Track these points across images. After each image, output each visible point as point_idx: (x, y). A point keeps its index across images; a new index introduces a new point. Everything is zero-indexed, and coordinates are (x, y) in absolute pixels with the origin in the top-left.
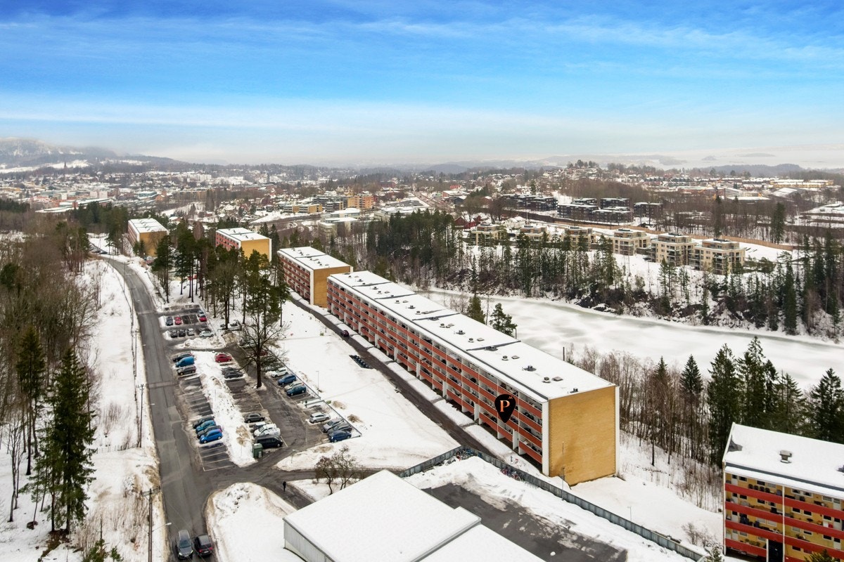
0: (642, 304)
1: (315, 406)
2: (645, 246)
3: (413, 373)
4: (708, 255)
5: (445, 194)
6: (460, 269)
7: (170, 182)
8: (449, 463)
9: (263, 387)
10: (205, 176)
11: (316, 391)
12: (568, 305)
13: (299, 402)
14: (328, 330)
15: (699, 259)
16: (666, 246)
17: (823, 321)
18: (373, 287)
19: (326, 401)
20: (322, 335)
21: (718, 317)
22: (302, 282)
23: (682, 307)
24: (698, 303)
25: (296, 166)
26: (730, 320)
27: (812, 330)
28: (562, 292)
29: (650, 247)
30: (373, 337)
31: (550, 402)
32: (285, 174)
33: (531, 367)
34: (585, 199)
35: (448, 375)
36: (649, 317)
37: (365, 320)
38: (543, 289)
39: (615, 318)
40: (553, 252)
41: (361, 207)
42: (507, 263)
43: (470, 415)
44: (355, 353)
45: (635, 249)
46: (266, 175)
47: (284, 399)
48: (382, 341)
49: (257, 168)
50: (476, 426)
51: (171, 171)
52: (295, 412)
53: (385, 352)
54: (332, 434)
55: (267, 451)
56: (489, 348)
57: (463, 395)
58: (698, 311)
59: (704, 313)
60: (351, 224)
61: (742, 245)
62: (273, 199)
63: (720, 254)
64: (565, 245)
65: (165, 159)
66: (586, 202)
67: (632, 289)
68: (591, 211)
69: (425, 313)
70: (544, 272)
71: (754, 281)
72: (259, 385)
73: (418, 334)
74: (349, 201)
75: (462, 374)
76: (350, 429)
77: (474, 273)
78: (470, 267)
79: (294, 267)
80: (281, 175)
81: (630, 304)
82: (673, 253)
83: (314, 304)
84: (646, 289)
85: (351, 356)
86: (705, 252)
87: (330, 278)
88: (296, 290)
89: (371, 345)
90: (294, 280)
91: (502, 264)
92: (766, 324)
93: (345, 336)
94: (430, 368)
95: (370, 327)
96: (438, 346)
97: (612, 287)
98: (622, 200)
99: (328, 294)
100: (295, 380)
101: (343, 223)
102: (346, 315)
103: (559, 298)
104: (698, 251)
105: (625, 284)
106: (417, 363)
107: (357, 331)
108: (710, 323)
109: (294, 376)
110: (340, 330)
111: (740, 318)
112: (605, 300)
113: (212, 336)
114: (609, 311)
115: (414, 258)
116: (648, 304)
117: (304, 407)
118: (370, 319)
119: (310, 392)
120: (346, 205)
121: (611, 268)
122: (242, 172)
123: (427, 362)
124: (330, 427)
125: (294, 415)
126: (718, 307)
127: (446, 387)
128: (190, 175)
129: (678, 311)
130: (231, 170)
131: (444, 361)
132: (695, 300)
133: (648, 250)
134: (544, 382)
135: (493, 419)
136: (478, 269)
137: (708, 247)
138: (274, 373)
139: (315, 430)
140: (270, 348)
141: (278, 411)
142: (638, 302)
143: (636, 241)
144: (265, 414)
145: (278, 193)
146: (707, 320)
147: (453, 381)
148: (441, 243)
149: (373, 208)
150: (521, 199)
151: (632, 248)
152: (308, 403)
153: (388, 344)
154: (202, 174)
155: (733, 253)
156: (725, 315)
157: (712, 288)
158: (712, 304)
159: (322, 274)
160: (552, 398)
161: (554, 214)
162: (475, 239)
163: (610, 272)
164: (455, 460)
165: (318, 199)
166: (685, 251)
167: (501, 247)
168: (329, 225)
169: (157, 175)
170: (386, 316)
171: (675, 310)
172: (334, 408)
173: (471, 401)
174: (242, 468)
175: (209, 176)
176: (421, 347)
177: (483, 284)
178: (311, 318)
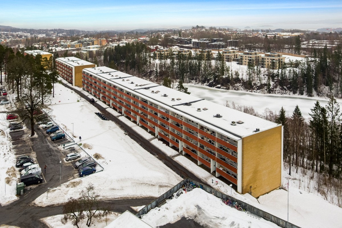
0: (238, 84)
1: (71, 148)
2: (237, 57)
3: (135, 122)
4: (268, 60)
5: (140, 39)
6: (150, 70)
7: (9, 36)
8: (178, 195)
9: (36, 135)
10: (27, 34)
11: (72, 137)
12: (202, 86)
13: (59, 145)
14: (82, 98)
15: (263, 62)
16: (247, 57)
17: (325, 89)
18: (108, 74)
19: (78, 144)
20: (78, 101)
21: (275, 89)
22: (68, 74)
23: (258, 85)
24: (266, 83)
25: (71, 30)
26: (281, 91)
27: (320, 94)
28: (199, 80)
29: (239, 58)
30: (109, 102)
31: (243, 139)
32: (65, 33)
33: (219, 115)
34: (204, 39)
35: (159, 122)
36: (242, 91)
37: (104, 92)
38: (190, 79)
39: (226, 92)
40: (194, 61)
41: (100, 45)
42: (173, 67)
43: (175, 148)
44: (98, 111)
45: (232, 59)
46: (56, 34)
47: (49, 144)
48: (114, 104)
49: (52, 30)
50: (181, 156)
51: (11, 32)
52: (56, 153)
53: (116, 110)
54: (82, 171)
55: (29, 188)
56: (186, 104)
57: (170, 135)
58: (266, 87)
59: (269, 88)
60: (96, 52)
61: (283, 56)
62: (58, 42)
63: (274, 60)
64: (200, 58)
65: (8, 27)
66: (205, 40)
67: (234, 77)
68: (208, 44)
69: (140, 86)
70: (190, 71)
71: (292, 71)
72: (33, 134)
73: (138, 97)
74: (95, 42)
75: (170, 121)
76: (94, 165)
77: (157, 72)
78: (155, 69)
79: (64, 66)
80: (63, 34)
81: (233, 84)
82: (251, 60)
83: (75, 86)
84: (240, 77)
85: (96, 113)
86: (266, 59)
87: (84, 70)
88: (65, 79)
89: (108, 106)
90: (64, 73)
91: (170, 67)
92: (298, 92)
93: (92, 102)
94: (146, 119)
95: (107, 96)
96: (152, 104)
97: (224, 77)
98: (221, 39)
99: (82, 80)
100: (58, 130)
101: (92, 51)
102: (93, 90)
103: (198, 83)
104: (263, 59)
105: (230, 75)
106: (137, 116)
107: (99, 99)
108: (272, 92)
109: (57, 127)
110: (89, 98)
111: (285, 89)
112: (221, 83)
113: (8, 103)
114: (223, 88)
115: (127, 65)
116: (241, 84)
117: (63, 149)
118: (107, 91)
119: (68, 138)
120: (93, 44)
121: (223, 67)
122: (45, 32)
123: (144, 115)
124: (80, 164)
125: (55, 156)
126: (275, 84)
127: (157, 130)
128: (20, 33)
129: (256, 87)
130: (40, 32)
131: (156, 114)
132: (264, 82)
133: (238, 59)
134: (232, 125)
135: (193, 151)
136: (158, 70)
137: (268, 56)
138: (44, 126)
139: (69, 166)
140: (44, 110)
141: (43, 153)
142: (236, 83)
143: (233, 55)
144: (33, 156)
145: (61, 39)
146: (270, 91)
147: (162, 127)
148: (140, 58)
149: (106, 45)
150: (175, 39)
151: (231, 59)
152: (66, 145)
153: (118, 105)
154: (25, 33)
155: (280, 59)
156: (278, 88)
157: (271, 76)
158: (272, 83)
159: (79, 69)
160: (244, 137)
161: (191, 46)
162: (156, 56)
163: (223, 70)
164: (182, 193)
165: (80, 41)
166: (256, 59)
167: (170, 60)
168: (85, 52)
169: (4, 34)
170: (117, 89)
171: (254, 86)
172: (83, 148)
173: (176, 139)
174: (4, 206)
175: (29, 34)
176: (140, 105)
177: (161, 77)
178: (72, 92)
